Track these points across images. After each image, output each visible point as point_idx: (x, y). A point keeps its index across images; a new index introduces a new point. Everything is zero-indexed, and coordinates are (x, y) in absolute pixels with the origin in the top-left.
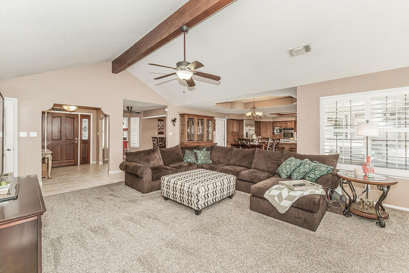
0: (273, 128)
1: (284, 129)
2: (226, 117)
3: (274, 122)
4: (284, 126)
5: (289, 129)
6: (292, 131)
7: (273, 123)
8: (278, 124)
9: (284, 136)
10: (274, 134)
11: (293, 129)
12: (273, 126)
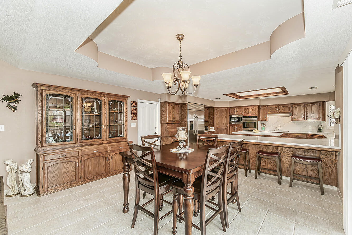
0: (230, 116)
1: (244, 117)
2: (159, 100)
3: (231, 107)
4: (244, 113)
5: (251, 116)
6: (255, 120)
7: (229, 109)
8: (235, 111)
9: (244, 127)
10: (230, 123)
11: (256, 117)
12: (229, 113)
